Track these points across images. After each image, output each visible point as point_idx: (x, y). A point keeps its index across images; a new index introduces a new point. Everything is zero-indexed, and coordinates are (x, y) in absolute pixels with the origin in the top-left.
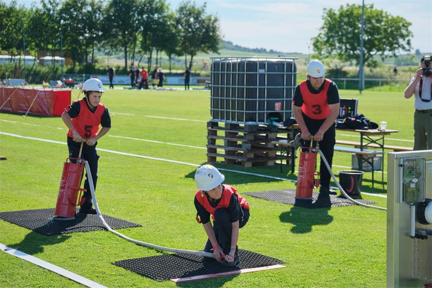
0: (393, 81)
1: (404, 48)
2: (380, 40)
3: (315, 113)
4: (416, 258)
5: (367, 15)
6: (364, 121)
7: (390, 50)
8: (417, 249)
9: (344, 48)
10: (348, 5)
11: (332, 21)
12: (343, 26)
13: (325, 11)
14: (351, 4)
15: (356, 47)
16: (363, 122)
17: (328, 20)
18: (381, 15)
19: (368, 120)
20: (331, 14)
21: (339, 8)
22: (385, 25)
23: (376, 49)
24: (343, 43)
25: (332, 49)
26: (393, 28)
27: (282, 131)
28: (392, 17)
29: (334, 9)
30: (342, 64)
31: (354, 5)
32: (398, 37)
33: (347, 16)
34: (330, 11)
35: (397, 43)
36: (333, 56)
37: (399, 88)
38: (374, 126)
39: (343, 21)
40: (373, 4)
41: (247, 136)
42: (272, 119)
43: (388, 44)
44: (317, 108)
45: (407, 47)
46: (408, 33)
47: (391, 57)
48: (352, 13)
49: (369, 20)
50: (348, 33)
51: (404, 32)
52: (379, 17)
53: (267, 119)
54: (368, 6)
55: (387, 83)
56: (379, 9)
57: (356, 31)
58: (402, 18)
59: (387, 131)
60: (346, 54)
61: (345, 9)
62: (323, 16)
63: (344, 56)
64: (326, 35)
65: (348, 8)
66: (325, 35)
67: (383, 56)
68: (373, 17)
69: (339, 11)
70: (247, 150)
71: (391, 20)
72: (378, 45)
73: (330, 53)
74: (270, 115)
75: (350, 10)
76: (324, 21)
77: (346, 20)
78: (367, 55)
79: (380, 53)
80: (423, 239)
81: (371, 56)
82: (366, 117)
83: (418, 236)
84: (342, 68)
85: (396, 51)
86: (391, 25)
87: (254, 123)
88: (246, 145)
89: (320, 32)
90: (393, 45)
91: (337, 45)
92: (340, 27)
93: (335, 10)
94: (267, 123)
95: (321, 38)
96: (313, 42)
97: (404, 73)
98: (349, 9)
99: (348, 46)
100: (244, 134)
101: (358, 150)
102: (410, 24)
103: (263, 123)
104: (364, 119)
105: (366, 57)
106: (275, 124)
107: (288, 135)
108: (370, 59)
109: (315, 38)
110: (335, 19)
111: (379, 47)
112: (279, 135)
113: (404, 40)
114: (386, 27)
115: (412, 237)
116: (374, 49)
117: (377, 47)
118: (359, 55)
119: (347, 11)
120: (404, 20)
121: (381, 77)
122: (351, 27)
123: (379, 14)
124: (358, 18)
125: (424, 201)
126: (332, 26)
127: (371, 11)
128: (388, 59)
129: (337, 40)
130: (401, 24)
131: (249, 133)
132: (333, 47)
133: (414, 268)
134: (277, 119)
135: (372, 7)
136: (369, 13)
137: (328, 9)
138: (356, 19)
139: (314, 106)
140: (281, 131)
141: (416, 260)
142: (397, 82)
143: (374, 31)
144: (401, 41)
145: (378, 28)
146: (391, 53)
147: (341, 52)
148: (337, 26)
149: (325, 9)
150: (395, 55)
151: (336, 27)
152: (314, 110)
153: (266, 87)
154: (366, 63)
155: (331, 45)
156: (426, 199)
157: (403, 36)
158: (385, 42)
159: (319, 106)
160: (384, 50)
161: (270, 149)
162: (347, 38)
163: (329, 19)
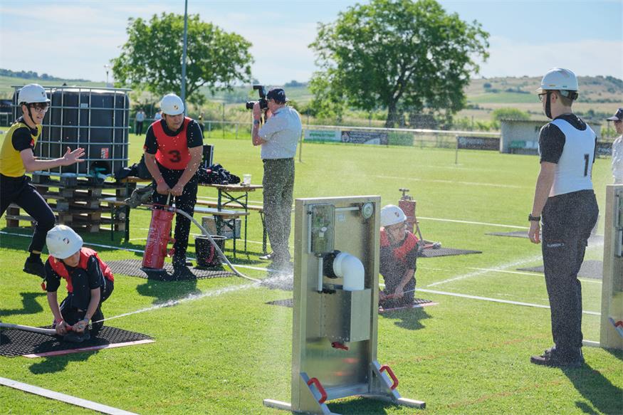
0: (228, 124)
1: (242, 78)
2: (208, 66)
3: (172, 161)
4: (323, 315)
5: (191, 29)
6: (223, 173)
7: (222, 81)
8: (323, 305)
9: (157, 75)
10: (164, 14)
11: (141, 36)
12: (156, 44)
13: (130, 21)
14: (168, 14)
15: (175, 74)
16: (220, 174)
17: (136, 36)
18: (210, 30)
19: (227, 171)
20: (139, 26)
21: (151, 18)
22: (216, 45)
23: (203, 78)
24: (156, 67)
25: (140, 77)
26: (227, 50)
27: (110, 186)
28: (225, 33)
29: (144, 19)
30: (155, 98)
31: (173, 14)
32: (233, 62)
33: (163, 30)
34: (139, 21)
35: (232, 71)
36: (142, 86)
37: (236, 134)
38: (235, 180)
39: (157, 37)
40: (198, 15)
41: (64, 192)
42: (97, 169)
43: (220, 71)
44: (175, 154)
45: (246, 76)
46: (247, 57)
47: (223, 89)
48: (169, 26)
49: (193, 37)
50: (163, 53)
51: (242, 55)
52: (207, 34)
53: (90, 169)
54: (192, 18)
55: (219, 127)
56: (208, 22)
57: (175, 52)
58: (239, 36)
59: (251, 186)
60: (161, 83)
61: (159, 20)
62: (128, 29)
63: (158, 88)
64: (133, 55)
65: (164, 18)
66: (130, 56)
67: (213, 88)
68: (199, 33)
69: (150, 22)
70: (64, 210)
71: (223, 38)
72: (206, 73)
73: (138, 82)
74: (94, 165)
75: (167, 22)
76: (129, 35)
77: (160, 35)
78: (191, 85)
79: (209, 83)
80: (330, 293)
81: (197, 87)
82: (224, 168)
83: (326, 290)
84: (154, 104)
85: (231, 83)
86: (224, 45)
87: (74, 174)
88: (62, 204)
89: (123, 51)
90: (226, 73)
91: (148, 70)
92: (153, 45)
93: (145, 21)
94: (90, 176)
95: (125, 60)
96: (113, 65)
97: (242, 112)
98: (166, 20)
99: (163, 73)
100: (60, 189)
101: (216, 211)
102: (250, 45)
103: (85, 175)
104: (222, 170)
105: (189, 89)
106: (101, 176)
107: (118, 192)
108: (195, 92)
109: (116, 60)
110: (145, 34)
111: (207, 76)
112: (104, 192)
113: (242, 67)
114: (217, 48)
115: (319, 292)
116: (200, 78)
117: (205, 76)
118: (179, 85)
119: (163, 22)
120: (242, 39)
121: (211, 118)
122: (168, 46)
123: (208, 28)
124: (178, 33)
125: (333, 252)
126: (141, 44)
127: (196, 24)
128: (220, 92)
129: (148, 64)
130: (237, 45)
131: (68, 188)
132: (142, 74)
133: (321, 326)
134: (104, 169)
135: (197, 19)
136: (192, 27)
137: (136, 18)
138: (175, 35)
139: (171, 153)
140: (108, 186)
141: (323, 317)
142: (233, 126)
143: (200, 53)
144: (237, 68)
145: (206, 49)
146: (223, 85)
147: (154, 80)
148: (148, 44)
149: (130, 19)
150: (229, 86)
151: (146, 45)
152: (171, 156)
153: (89, 127)
154: (189, 98)
155: (139, 71)
156: (335, 251)
157: (240, 61)
158: (215, 68)
159: (178, 152)
160: (215, 80)
161: (94, 210)
162: (163, 62)
163: (137, 33)
